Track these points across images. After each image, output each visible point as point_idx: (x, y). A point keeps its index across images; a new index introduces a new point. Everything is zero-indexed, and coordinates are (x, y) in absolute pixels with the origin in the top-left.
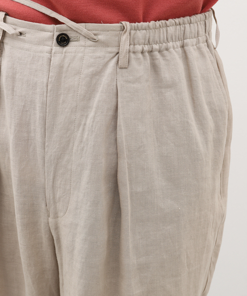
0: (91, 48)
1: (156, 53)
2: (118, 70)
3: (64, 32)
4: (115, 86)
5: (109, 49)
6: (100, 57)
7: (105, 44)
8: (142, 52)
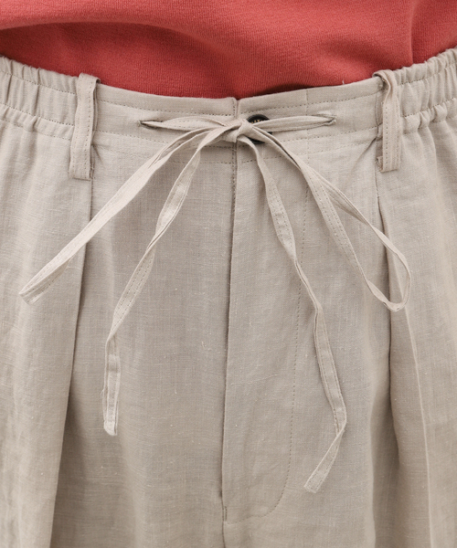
0: (321, 139)
1: (444, 124)
2: (380, 177)
3: (259, 113)
4: (377, 214)
5: (359, 135)
6: (341, 158)
7: (348, 126)
8: (420, 129)
